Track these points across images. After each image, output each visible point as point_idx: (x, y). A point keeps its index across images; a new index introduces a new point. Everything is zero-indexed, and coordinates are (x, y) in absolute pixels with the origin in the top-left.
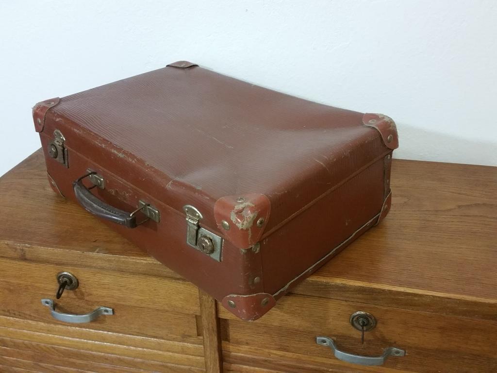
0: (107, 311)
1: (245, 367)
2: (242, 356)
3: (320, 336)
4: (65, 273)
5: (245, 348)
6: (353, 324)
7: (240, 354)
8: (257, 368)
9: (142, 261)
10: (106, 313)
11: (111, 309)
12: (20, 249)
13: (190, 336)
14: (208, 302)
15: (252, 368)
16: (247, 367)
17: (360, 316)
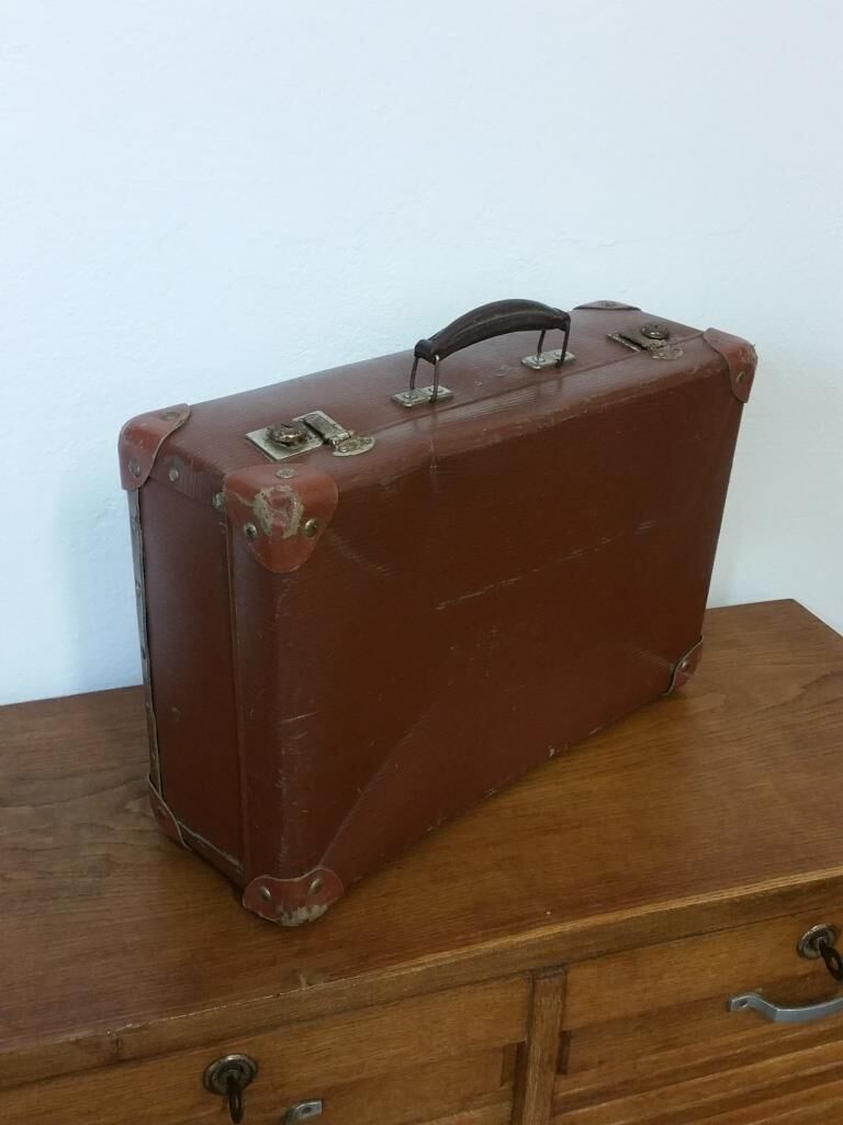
0: (308, 1110)
1: (581, 1111)
2: (579, 1093)
3: (737, 995)
4: (230, 1058)
5: (592, 1073)
6: (801, 954)
7: (577, 1090)
8: (604, 1105)
9: (413, 970)
10: (306, 1115)
11: (320, 1103)
12: (112, 1042)
13: (480, 1094)
14: (550, 1006)
15: (595, 1108)
16: (586, 1109)
17: (818, 934)
